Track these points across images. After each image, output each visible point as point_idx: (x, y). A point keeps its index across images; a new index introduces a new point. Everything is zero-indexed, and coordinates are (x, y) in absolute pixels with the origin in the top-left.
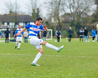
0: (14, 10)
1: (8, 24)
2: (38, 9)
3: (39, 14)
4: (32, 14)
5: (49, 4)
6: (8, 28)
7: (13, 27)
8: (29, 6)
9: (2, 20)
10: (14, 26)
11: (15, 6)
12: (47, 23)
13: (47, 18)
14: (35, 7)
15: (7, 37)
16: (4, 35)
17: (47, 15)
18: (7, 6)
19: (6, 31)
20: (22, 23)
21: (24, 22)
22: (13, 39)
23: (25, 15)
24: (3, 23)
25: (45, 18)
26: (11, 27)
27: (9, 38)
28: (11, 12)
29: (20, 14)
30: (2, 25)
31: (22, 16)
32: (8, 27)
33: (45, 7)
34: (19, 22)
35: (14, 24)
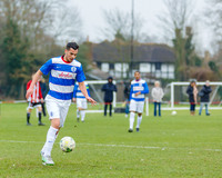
0: (126, 31)
1: (112, 67)
2: (189, 29)
3: (192, 42)
4: (174, 41)
5: (218, 15)
6: (110, 79)
7: (125, 75)
8: (165, 21)
9: (94, 55)
10: (127, 73)
11: (130, 20)
12: (211, 64)
13: (212, 52)
14: (183, 23)
15: (108, 100)
16: (100, 95)
17: (212, 45)
18: (110, 20)
19: (105, 85)
20: (149, 66)
21: (151, 63)
22: (123, 105)
23: (156, 45)
24: (99, 65)
25: (207, 53)
26: (118, 75)
27: (114, 104)
28: (119, 36)
29: (142, 41)
30: (96, 71)
31: (149, 46)
32: (112, 74)
33: (208, 24)
34: (139, 63)
35: (126, 67)
